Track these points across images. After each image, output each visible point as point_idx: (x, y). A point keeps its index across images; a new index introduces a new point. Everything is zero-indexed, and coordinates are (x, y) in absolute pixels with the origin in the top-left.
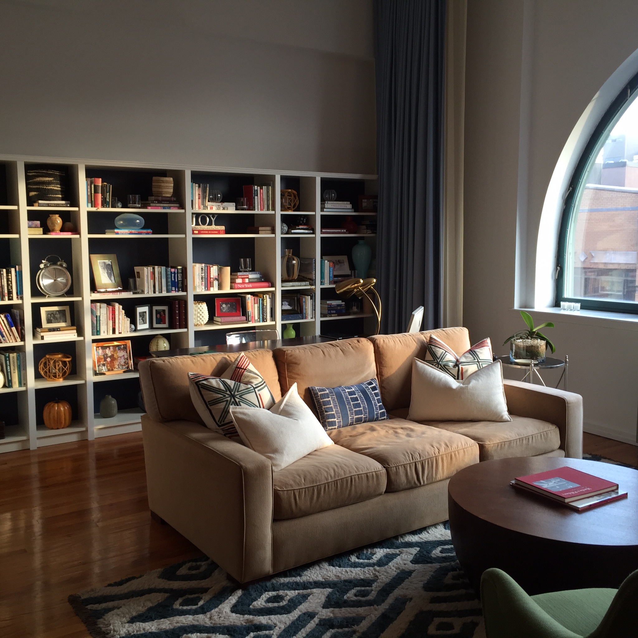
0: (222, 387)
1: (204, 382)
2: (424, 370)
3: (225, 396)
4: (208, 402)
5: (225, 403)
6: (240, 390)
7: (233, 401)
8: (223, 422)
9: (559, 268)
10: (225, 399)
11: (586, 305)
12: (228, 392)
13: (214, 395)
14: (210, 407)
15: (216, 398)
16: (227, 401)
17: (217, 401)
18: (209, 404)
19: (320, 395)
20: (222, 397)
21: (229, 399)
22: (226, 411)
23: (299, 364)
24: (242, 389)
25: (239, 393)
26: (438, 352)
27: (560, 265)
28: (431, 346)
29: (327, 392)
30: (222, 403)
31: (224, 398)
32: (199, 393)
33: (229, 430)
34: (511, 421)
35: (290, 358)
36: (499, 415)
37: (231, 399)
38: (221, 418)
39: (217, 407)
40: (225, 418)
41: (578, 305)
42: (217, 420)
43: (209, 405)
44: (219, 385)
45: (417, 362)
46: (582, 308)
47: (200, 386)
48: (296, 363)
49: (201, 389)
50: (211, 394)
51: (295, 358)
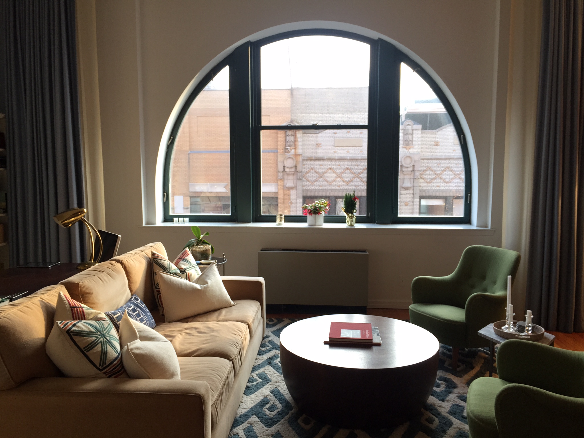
0: (92, 330)
1: (74, 328)
2: (170, 279)
3: (98, 337)
4: (84, 348)
5: (100, 344)
6: (105, 328)
7: (106, 341)
8: (105, 364)
9: (165, 194)
10: (99, 341)
11: (193, 219)
12: (99, 333)
13: (89, 339)
14: (87, 353)
15: (91, 342)
16: (101, 342)
17: (93, 345)
18: (85, 350)
19: (116, 317)
20: (96, 339)
21: (102, 339)
22: (104, 352)
23: (92, 294)
24: (106, 326)
25: (106, 331)
26: (164, 263)
27: (166, 192)
28: (157, 260)
29: (119, 314)
30: (98, 346)
31: (98, 339)
32: (71, 342)
33: (113, 371)
34: (235, 305)
35: (83, 290)
36: (229, 302)
37: (103, 339)
38: (102, 361)
39: (95, 351)
40: (106, 360)
41: (187, 219)
42: (98, 365)
43: (85, 352)
44: (89, 328)
45: (161, 273)
46: (190, 221)
47: (71, 334)
48: (89, 293)
49: (74, 337)
50: (85, 339)
51: (87, 289)
